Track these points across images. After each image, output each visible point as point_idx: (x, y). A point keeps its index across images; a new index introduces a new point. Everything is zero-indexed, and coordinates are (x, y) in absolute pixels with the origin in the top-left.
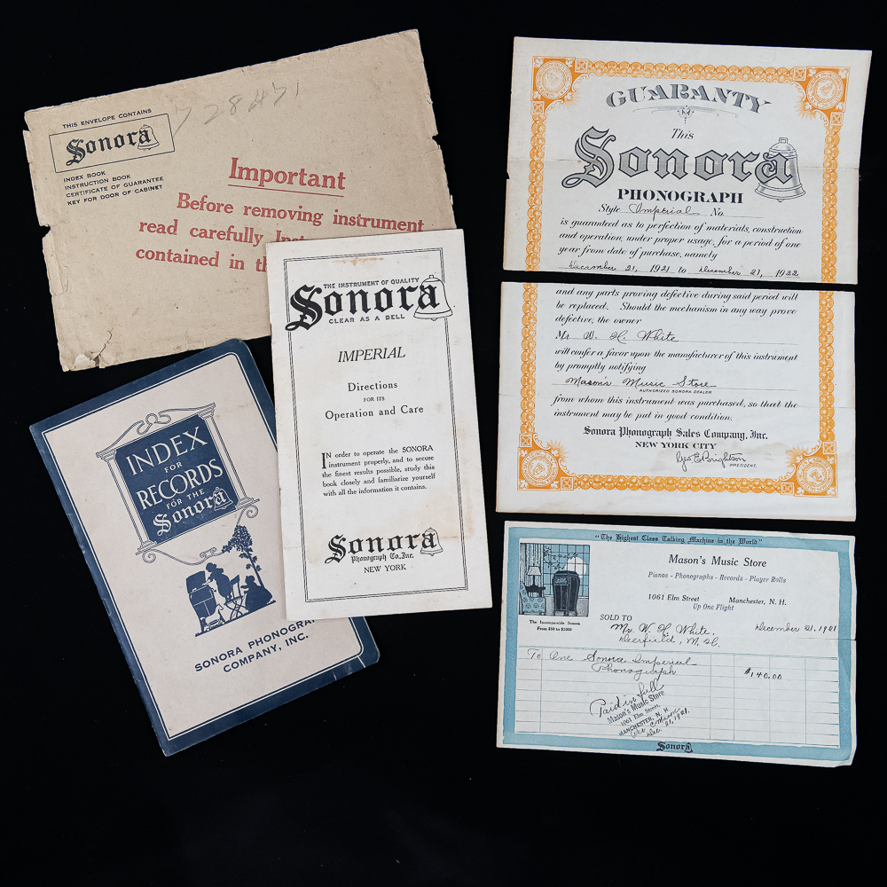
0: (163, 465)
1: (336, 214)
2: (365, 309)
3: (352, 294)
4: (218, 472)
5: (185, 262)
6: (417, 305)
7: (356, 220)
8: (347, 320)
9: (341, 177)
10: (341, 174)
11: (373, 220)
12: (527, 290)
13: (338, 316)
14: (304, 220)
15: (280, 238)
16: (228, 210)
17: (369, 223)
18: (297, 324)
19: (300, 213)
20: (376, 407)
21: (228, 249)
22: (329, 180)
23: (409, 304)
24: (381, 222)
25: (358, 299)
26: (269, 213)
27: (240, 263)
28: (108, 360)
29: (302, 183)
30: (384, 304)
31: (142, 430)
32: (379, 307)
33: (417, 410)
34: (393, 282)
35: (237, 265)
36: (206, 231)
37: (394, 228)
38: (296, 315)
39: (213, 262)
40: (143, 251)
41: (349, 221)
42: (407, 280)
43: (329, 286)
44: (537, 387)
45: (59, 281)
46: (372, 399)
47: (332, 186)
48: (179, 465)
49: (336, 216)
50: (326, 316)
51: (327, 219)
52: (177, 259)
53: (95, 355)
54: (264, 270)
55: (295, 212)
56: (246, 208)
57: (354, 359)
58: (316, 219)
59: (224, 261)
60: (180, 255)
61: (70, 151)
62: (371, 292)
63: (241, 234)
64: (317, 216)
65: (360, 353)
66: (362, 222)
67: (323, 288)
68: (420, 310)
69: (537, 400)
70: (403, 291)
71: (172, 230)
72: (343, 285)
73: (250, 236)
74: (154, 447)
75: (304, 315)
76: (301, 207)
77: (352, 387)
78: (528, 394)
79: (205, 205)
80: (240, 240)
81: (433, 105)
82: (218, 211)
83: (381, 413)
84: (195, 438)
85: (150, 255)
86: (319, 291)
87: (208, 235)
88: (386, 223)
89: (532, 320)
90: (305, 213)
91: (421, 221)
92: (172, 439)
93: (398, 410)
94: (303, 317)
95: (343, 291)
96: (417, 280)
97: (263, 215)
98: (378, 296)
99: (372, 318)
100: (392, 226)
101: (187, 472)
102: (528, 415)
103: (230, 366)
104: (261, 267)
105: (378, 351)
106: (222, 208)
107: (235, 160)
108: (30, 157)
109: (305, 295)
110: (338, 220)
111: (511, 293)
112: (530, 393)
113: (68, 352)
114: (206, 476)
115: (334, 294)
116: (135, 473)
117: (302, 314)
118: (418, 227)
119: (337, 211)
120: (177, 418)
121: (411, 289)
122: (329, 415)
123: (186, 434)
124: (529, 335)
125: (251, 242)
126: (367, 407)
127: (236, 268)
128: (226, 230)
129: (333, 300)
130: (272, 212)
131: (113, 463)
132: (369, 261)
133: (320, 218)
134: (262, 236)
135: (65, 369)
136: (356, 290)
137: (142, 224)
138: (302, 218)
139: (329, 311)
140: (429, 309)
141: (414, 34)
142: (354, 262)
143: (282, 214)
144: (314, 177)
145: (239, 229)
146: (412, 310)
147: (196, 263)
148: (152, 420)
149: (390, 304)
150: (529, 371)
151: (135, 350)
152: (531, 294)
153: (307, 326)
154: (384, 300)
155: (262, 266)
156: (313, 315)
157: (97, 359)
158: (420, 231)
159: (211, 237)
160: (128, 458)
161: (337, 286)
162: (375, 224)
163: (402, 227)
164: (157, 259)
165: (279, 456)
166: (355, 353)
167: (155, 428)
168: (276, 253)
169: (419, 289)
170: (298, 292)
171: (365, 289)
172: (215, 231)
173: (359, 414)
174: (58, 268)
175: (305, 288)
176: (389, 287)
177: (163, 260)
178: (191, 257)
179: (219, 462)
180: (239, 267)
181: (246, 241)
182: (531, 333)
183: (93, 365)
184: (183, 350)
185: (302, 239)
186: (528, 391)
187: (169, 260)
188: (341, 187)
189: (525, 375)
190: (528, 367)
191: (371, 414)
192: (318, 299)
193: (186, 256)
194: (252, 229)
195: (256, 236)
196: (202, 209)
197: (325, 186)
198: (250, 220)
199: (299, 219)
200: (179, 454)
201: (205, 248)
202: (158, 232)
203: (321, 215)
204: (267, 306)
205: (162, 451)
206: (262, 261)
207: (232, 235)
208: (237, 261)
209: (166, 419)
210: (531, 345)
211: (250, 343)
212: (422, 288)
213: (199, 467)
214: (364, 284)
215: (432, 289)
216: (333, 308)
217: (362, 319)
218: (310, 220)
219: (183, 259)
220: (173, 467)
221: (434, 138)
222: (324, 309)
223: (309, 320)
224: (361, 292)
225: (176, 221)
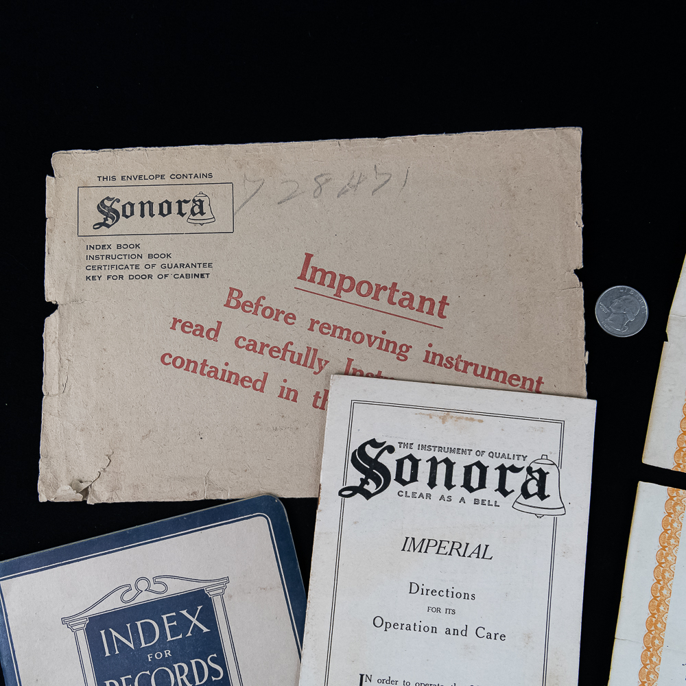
0: (147, 650)
1: (429, 349)
2: (449, 485)
3: (434, 462)
4: (216, 673)
5: (222, 379)
6: (518, 491)
7: (454, 362)
8: (421, 495)
9: (444, 302)
10: (445, 298)
11: (477, 366)
12: (672, 498)
13: (411, 488)
14: (386, 350)
15: (350, 371)
16: (289, 321)
17: (470, 369)
18: (355, 490)
19: (382, 340)
20: (443, 621)
21: (281, 372)
22: (427, 304)
23: (508, 488)
24: (487, 370)
25: (441, 469)
26: (341, 333)
27: (292, 394)
28: (102, 495)
29: (391, 301)
30: (475, 483)
31: (126, 598)
32: (467, 485)
33: (498, 637)
34: (491, 455)
35: (289, 394)
36: (255, 343)
37: (504, 382)
38: (355, 478)
39: (259, 385)
40: (171, 356)
41: (444, 362)
42: (511, 456)
43: (406, 445)
44: (667, 636)
45: (56, 377)
46: (438, 610)
47: (430, 312)
48: (168, 653)
49: (428, 352)
50: (394, 485)
51: (417, 354)
52: (212, 374)
53: (84, 486)
54: (323, 408)
55: (376, 338)
56: (313, 322)
57: (423, 550)
58: (402, 352)
59: (272, 387)
60: (217, 369)
61: (101, 212)
62: (460, 462)
63: (300, 355)
64: (404, 348)
65: (432, 543)
66: (461, 366)
67: (396, 446)
68: (522, 499)
69: (665, 654)
70: (502, 470)
71: (212, 334)
72: (423, 447)
73: (311, 360)
74: (139, 623)
75: (366, 478)
76: (384, 333)
77: (415, 589)
78: (653, 644)
79: (260, 309)
80: (298, 363)
81: (584, 229)
82: (276, 319)
83: (448, 632)
84: (194, 621)
85: (178, 362)
86: (391, 449)
87: (258, 349)
88: (494, 373)
89: (672, 541)
90: (389, 342)
91: (540, 378)
92: (164, 617)
93: (471, 631)
94: (364, 482)
95: (423, 456)
96: (525, 458)
97: (333, 335)
98: (468, 470)
99: (456, 499)
100: (501, 377)
101: (176, 666)
102: (649, 673)
103: (257, 531)
104: (319, 403)
105: (457, 545)
106: (281, 317)
107: (309, 257)
108: (49, 211)
109: (371, 452)
110: (431, 358)
111: (649, 497)
112: (657, 642)
113: (50, 476)
114: (201, 677)
115: (410, 457)
116: (108, 654)
117: (364, 477)
118: (535, 387)
119: (430, 345)
120: (176, 588)
121: (514, 469)
122: (378, 622)
123: (184, 612)
124: (667, 560)
125: (311, 367)
126: (429, 619)
127: (287, 398)
128: (282, 347)
129: (408, 465)
130: (345, 332)
131: (82, 635)
132: (463, 421)
133: (407, 351)
134: (327, 362)
135: (43, 498)
136: (440, 457)
137: (175, 321)
138: (384, 347)
139: (399, 479)
140: (535, 500)
141: (576, 134)
142: (444, 420)
143: (358, 338)
144: (408, 296)
145: (299, 348)
146: (512, 497)
147: (236, 383)
148: (143, 585)
149: (482, 485)
150: (658, 610)
151: (137, 486)
152: (676, 504)
153: (368, 495)
154: (475, 476)
155: (321, 401)
156: (378, 482)
157: (85, 492)
158: (538, 392)
159: (261, 352)
160: (102, 632)
161: (415, 446)
162: (479, 372)
163: (514, 382)
164: (187, 369)
165: (303, 669)
166: (426, 542)
167: (144, 598)
168: (342, 390)
169: (524, 472)
170: (362, 447)
171: (453, 457)
172: (268, 345)
173: (417, 628)
174: (58, 361)
175: (373, 443)
176: (485, 461)
177: (194, 371)
178: (231, 373)
179: (221, 661)
180: (291, 397)
181: (305, 365)
182: (669, 558)
183: (79, 498)
184: (200, 497)
185: (379, 376)
186: (654, 638)
187: (202, 373)
188: (441, 315)
189: (653, 615)
190: (659, 606)
191: (434, 630)
192: (389, 461)
193: (224, 371)
194: (316, 350)
195: (320, 360)
196: (255, 313)
197: (420, 310)
198: (316, 340)
199: (379, 348)
200: (169, 639)
201: (252, 365)
202: (194, 333)
203: (409, 348)
204: (319, 456)
205: (148, 629)
206: (322, 395)
207: (288, 355)
208: (289, 390)
209: (161, 588)
210: (667, 575)
211: (289, 503)
212: (529, 470)
213: (193, 662)
214: (452, 451)
215: (543, 475)
216: (406, 476)
217: (442, 497)
218: (393, 352)
219: (219, 375)
220: (159, 655)
221: (576, 272)
222: (393, 476)
223: (371, 487)
224: (447, 461)
225: (220, 323)
